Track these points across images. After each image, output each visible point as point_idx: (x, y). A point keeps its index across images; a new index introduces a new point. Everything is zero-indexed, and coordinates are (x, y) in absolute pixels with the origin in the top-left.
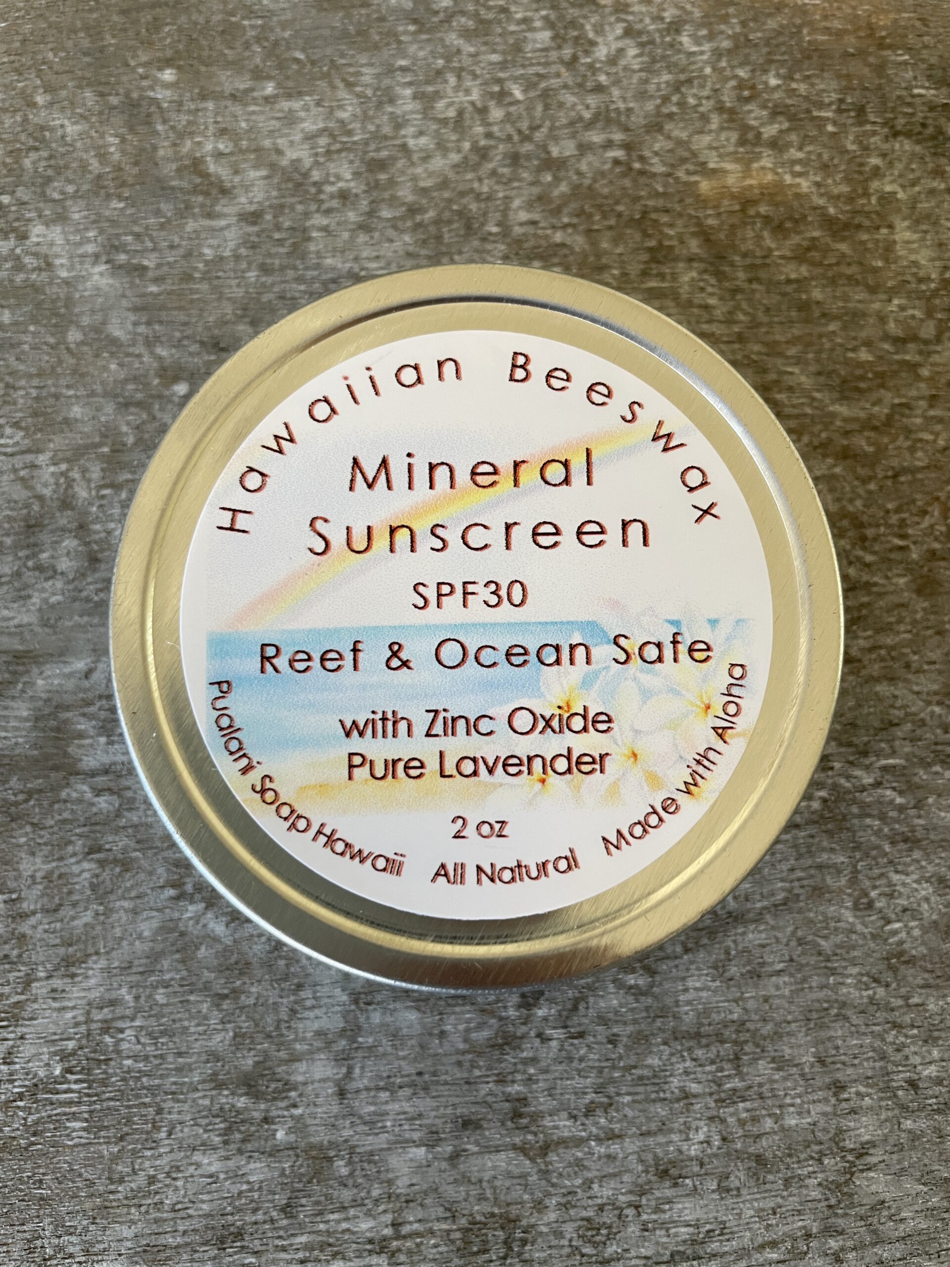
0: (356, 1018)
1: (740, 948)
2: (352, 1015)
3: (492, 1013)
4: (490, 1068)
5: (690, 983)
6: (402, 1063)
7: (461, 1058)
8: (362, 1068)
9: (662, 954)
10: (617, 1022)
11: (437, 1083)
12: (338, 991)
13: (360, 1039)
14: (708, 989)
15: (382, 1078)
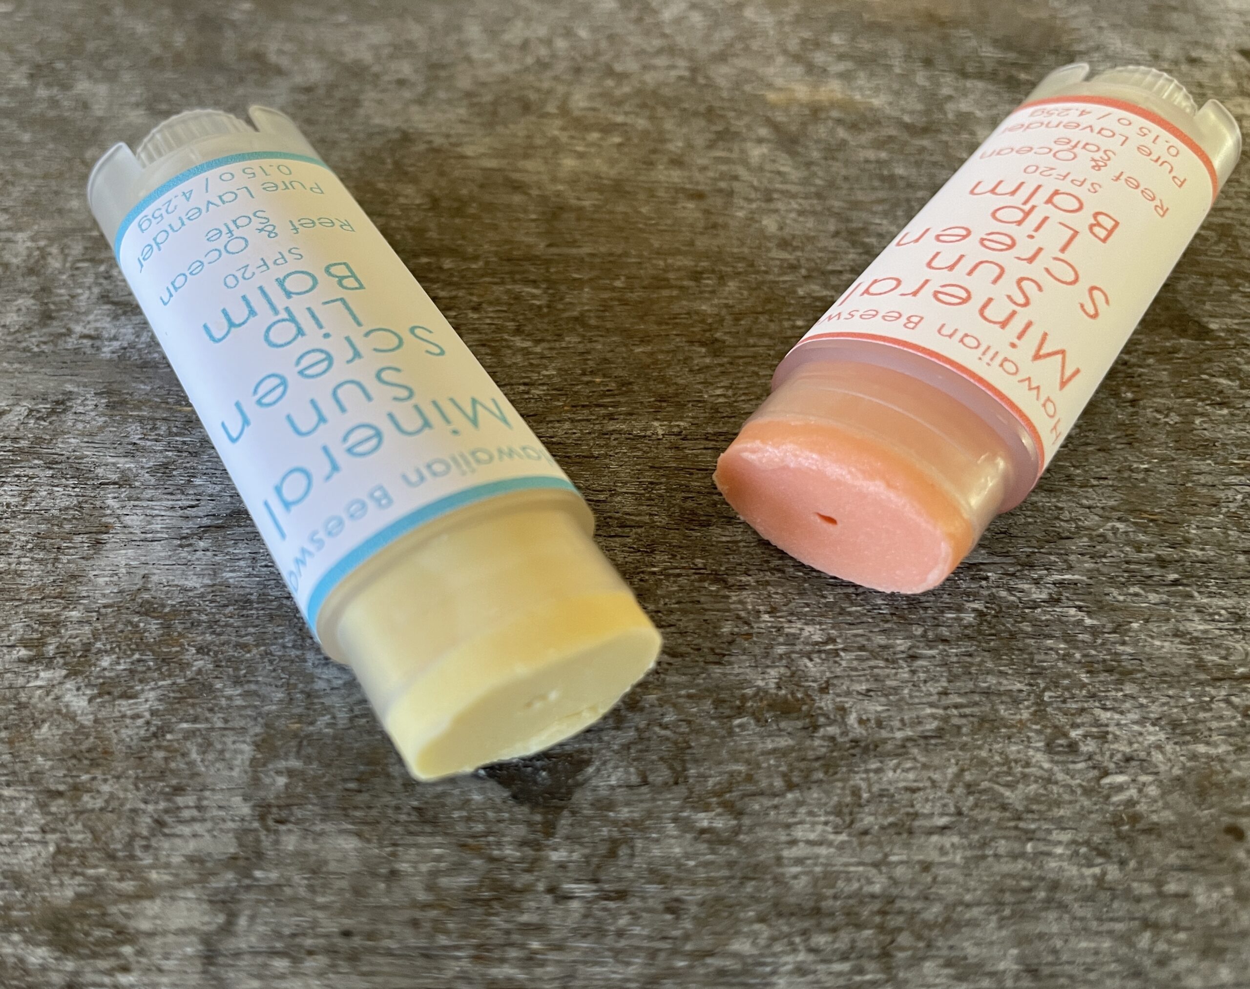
0: (258, 841)
1: (875, 789)
2: (251, 837)
3: (478, 851)
4: (465, 935)
5: (799, 833)
6: (320, 915)
7: (418, 914)
8: (252, 918)
9: (751, 788)
10: (680, 880)
11: (373, 951)
12: (237, 800)
13: (258, 874)
14: (830, 844)
15: (279, 935)
